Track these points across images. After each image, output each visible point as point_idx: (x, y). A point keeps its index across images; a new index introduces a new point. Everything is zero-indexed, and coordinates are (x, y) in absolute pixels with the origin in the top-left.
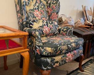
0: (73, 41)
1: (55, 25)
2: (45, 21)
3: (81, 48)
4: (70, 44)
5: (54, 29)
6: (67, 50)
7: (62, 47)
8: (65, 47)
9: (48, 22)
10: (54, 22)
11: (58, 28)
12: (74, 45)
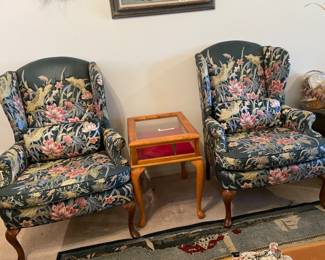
0: (291, 147)
1: (270, 108)
2: (247, 103)
3: (319, 161)
4: (277, 155)
5: (266, 117)
6: (267, 164)
7: (257, 159)
8: (265, 159)
9: (254, 104)
10: (271, 100)
11: (279, 113)
12: (286, 156)
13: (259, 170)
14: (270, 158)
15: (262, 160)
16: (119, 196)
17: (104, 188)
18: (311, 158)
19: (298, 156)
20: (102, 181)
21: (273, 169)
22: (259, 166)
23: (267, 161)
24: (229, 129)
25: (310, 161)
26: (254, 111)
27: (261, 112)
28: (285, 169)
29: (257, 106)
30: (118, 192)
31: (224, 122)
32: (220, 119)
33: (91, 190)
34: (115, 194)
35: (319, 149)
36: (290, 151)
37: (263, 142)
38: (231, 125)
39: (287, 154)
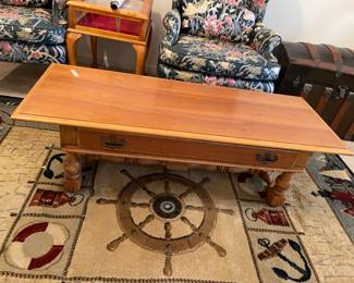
0: (235, 59)
1: (242, 19)
2: (218, 6)
3: (260, 84)
4: (216, 61)
5: (233, 27)
6: (202, 67)
7: (195, 59)
8: (202, 62)
9: (226, 8)
10: (246, 10)
11: (249, 29)
12: (225, 65)
13: (194, 71)
14: (207, 62)
15: (199, 62)
16: (47, 55)
17: (31, 39)
18: (251, 76)
19: (237, 70)
20: (29, 30)
21: (209, 76)
22: (194, 67)
23: (204, 65)
24: (189, 28)
25: (249, 80)
26: (222, 16)
27: (229, 19)
28: (221, 80)
29: (227, 11)
30: (46, 49)
31: (187, 18)
32: (184, 14)
33: (16, 36)
34: (43, 51)
35: (262, 70)
36: (231, 62)
37: (215, 48)
38: (193, 24)
39: (227, 64)
